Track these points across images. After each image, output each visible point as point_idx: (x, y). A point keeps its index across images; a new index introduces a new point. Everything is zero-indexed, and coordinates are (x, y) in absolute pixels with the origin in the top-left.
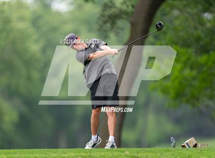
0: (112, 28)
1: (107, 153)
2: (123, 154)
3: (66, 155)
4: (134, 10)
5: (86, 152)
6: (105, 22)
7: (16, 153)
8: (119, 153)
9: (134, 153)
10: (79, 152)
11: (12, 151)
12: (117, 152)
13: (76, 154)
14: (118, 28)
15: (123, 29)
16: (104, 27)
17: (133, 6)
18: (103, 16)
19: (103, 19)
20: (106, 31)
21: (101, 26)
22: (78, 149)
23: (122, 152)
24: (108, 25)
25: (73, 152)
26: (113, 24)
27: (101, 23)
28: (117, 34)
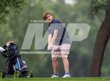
0: (96, 13)
1: (93, 80)
2: (101, 80)
3: (71, 80)
4: (108, 4)
5: (82, 79)
6: (92, 11)
7: (45, 80)
8: (99, 80)
9: (107, 80)
10: (78, 79)
11: (43, 78)
12: (98, 79)
13: (77, 80)
14: (99, 13)
15: (102, 14)
16: (92, 13)
17: (107, 2)
18: (91, 7)
19: (91, 9)
20: (93, 15)
21: (90, 13)
22: (77, 77)
23: (101, 79)
24: (94, 12)
25: (75, 79)
26: (97, 11)
27: (90, 11)
28: (99, 17)
